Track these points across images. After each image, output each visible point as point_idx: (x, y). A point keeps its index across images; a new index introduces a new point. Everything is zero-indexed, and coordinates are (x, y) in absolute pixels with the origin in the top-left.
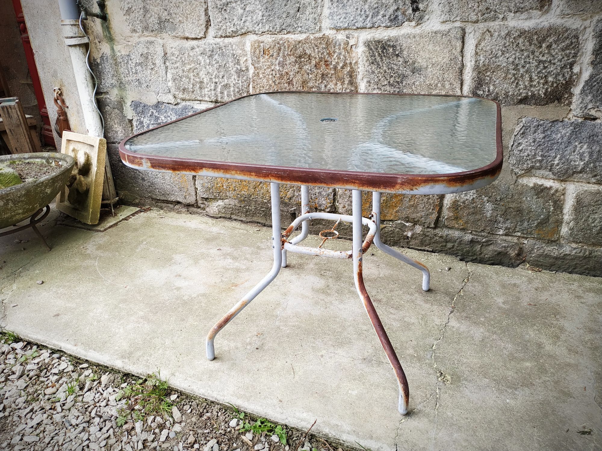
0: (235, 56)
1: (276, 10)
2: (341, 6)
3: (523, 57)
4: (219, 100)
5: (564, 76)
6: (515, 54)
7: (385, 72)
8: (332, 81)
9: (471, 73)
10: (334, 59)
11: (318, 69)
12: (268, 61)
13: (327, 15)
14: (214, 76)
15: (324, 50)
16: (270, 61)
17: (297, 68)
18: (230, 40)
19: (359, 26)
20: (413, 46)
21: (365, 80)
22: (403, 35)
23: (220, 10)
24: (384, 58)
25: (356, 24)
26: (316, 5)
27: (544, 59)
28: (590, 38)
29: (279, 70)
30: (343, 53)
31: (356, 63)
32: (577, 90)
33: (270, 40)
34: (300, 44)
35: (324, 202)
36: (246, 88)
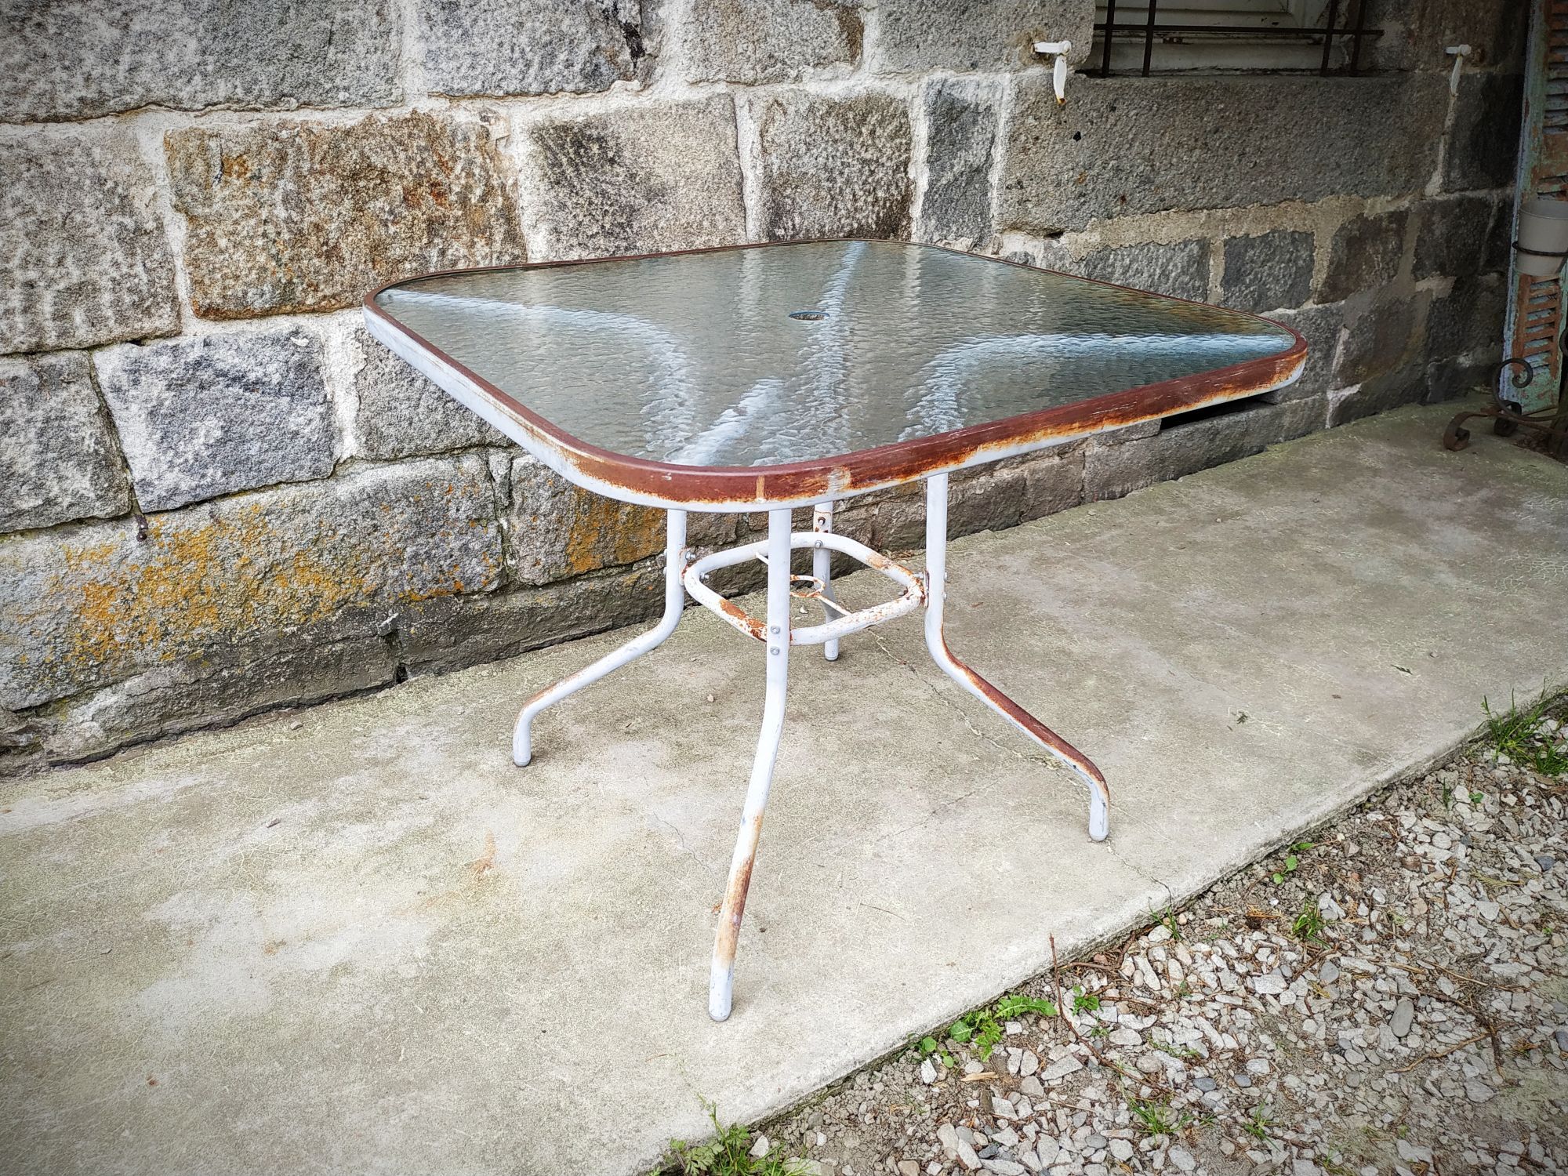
0: (110, 184)
1: (250, 35)
2: (456, 33)
3: (838, 154)
4: (51, 340)
5: (897, 186)
6: (825, 149)
7: (590, 204)
8: (458, 238)
9: (758, 192)
10: (458, 178)
11: (413, 207)
12: (245, 196)
13: (420, 58)
14: (16, 262)
15: (425, 155)
16: (249, 193)
17: (348, 210)
18: (73, 130)
19: (511, 89)
20: (643, 139)
21: (544, 228)
22: (618, 111)
23: (17, 25)
24: (583, 169)
25: (504, 84)
26: (382, 28)
27: (868, 156)
28: (921, 116)
29: (289, 220)
30: (479, 160)
31: (515, 184)
32: (916, 211)
33: (244, 128)
34: (350, 140)
35: (478, 569)
36: (168, 288)
